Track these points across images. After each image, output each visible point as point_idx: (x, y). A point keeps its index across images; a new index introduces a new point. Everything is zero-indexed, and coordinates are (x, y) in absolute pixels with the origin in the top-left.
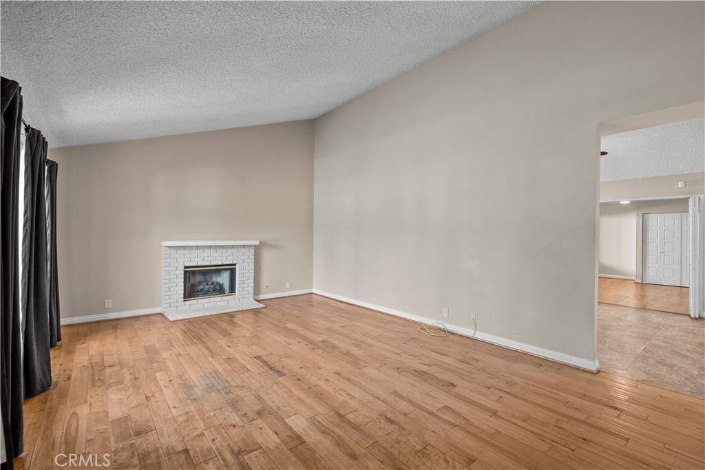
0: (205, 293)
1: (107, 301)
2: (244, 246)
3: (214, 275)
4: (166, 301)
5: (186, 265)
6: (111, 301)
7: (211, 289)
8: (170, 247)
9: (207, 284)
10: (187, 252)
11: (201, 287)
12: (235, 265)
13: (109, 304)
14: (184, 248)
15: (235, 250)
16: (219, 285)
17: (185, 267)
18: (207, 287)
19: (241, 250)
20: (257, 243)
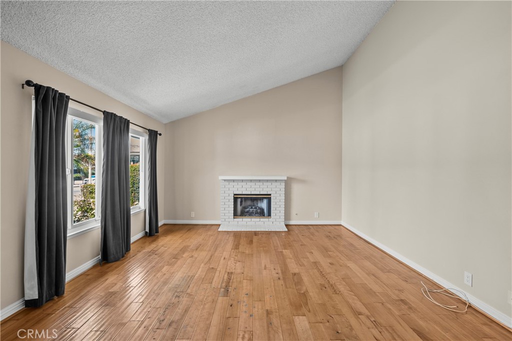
0: (251, 214)
1: (192, 213)
2: (276, 180)
3: (259, 202)
4: (222, 217)
5: (236, 193)
6: (194, 213)
7: (254, 212)
8: (225, 180)
9: (252, 208)
10: (235, 184)
11: (248, 210)
12: (270, 195)
13: (193, 214)
14: (234, 181)
15: (269, 184)
16: (260, 209)
17: (235, 195)
18: (251, 210)
19: (274, 184)
20: (286, 178)
